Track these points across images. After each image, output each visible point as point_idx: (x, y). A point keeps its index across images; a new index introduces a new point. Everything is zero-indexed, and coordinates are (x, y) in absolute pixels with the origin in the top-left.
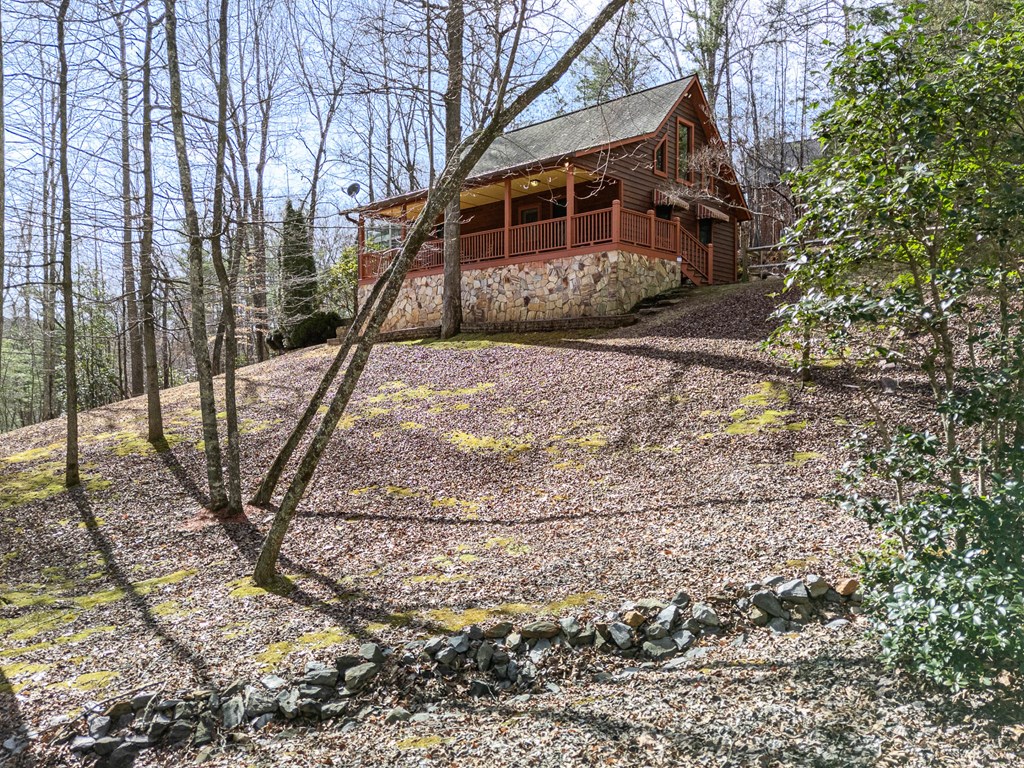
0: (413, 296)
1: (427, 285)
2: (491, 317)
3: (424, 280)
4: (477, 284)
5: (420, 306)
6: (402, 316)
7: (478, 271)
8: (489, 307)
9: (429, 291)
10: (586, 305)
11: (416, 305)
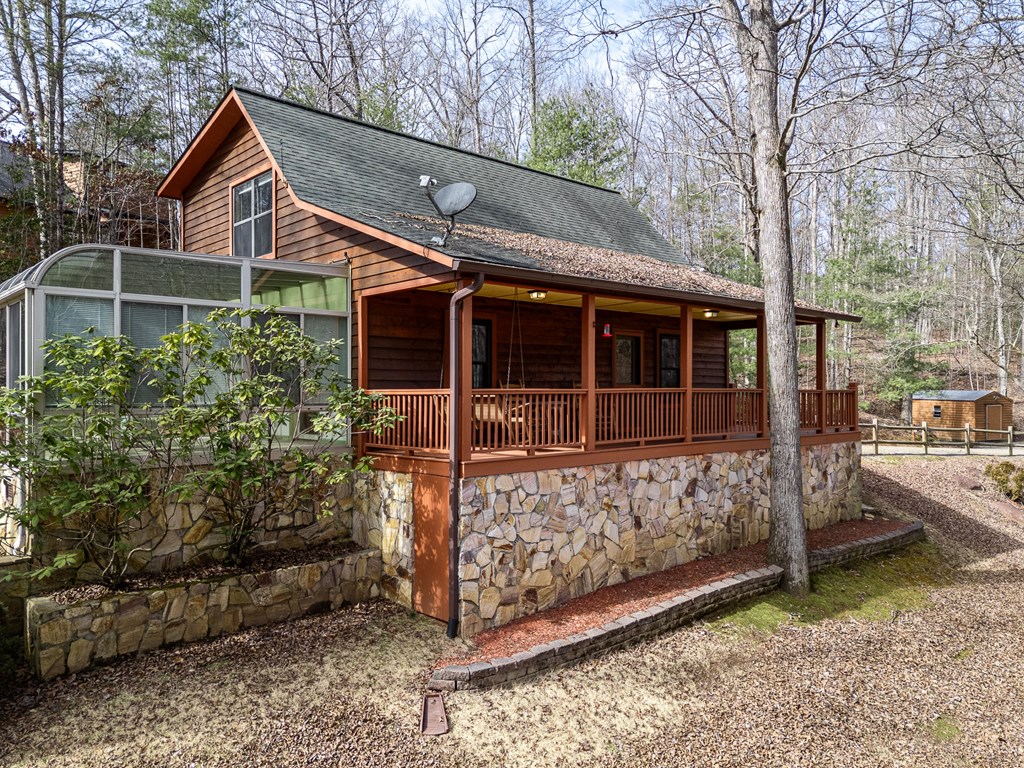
0: (623, 503)
1: (651, 478)
2: (754, 533)
3: (645, 467)
4: (733, 478)
5: (638, 524)
6: (597, 550)
7: (734, 456)
8: (750, 516)
9: (654, 490)
10: (843, 506)
11: (629, 523)
